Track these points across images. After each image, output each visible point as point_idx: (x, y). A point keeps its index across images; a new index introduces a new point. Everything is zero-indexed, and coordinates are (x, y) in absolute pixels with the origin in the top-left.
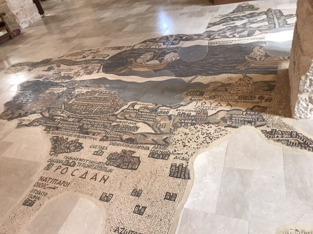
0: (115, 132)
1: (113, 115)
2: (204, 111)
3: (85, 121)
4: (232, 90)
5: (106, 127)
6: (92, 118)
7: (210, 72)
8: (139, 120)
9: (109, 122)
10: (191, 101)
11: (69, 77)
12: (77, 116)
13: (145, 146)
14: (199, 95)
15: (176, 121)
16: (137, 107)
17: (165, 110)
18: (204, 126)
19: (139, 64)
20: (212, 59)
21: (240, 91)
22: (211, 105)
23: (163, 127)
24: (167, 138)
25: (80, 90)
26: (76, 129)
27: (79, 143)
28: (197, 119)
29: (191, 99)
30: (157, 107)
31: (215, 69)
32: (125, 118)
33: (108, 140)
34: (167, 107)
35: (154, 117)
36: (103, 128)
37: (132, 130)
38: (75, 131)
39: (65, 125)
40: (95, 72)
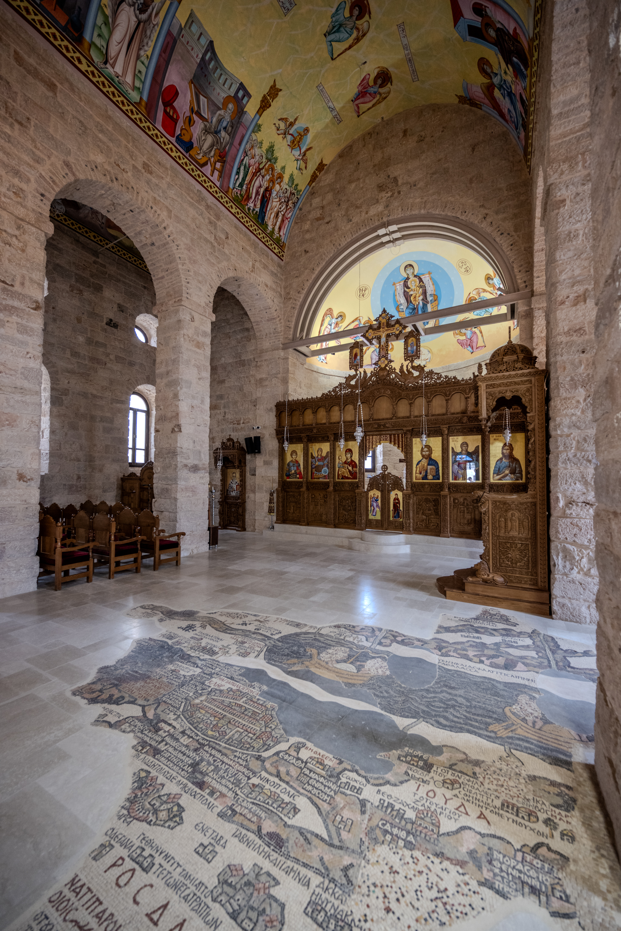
0: (253, 803)
1: (259, 758)
2: (432, 816)
3: (207, 752)
4: (487, 781)
5: (237, 783)
6: (220, 751)
7: (442, 720)
8: (302, 791)
9: (246, 772)
10: (406, 778)
11: (212, 652)
12: (197, 735)
13: (304, 871)
14: (422, 768)
15: (374, 822)
16: (304, 754)
17: (356, 781)
18: (432, 862)
19: (324, 664)
20: (444, 694)
21: (503, 789)
22: (446, 803)
23: (347, 828)
24: (352, 865)
25: (219, 682)
26: (185, 768)
27: (179, 805)
28: (418, 833)
29: (406, 773)
30: (340, 768)
31: (451, 717)
32: (278, 775)
33: (233, 822)
34: (359, 775)
35: (332, 793)
36: (233, 783)
37: (285, 811)
38: (183, 770)
39: (171, 750)
40: (253, 655)
